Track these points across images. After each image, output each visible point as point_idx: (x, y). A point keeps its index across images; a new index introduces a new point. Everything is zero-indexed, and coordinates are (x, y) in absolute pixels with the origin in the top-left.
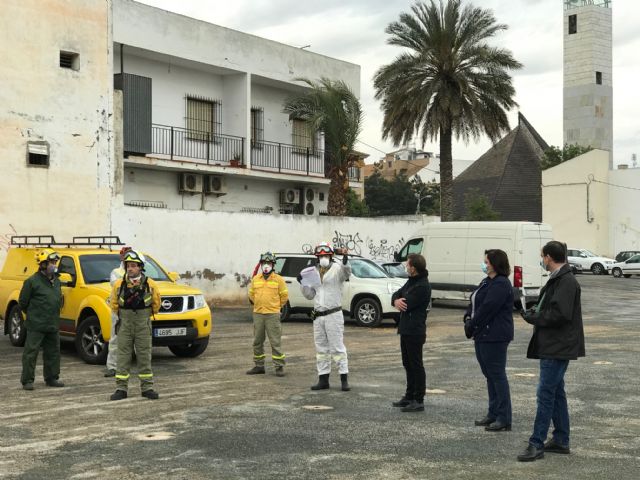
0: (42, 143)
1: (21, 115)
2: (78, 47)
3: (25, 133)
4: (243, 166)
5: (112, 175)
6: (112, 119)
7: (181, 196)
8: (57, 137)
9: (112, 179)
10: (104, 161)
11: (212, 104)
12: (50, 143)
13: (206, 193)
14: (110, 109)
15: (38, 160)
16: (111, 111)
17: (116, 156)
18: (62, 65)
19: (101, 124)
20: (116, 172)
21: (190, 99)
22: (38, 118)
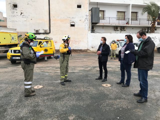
0: (73, 22)
1: (69, 18)
2: (81, 3)
3: (70, 21)
5: (88, 27)
6: (88, 16)
7: (115, 31)
8: (76, 21)
9: (88, 28)
10: (86, 25)
11: (124, 12)
12: (75, 22)
14: (88, 14)
15: (73, 25)
16: (88, 15)
17: (89, 23)
18: (77, 8)
19: (86, 18)
20: (89, 27)
21: (118, 12)
22: (72, 18)
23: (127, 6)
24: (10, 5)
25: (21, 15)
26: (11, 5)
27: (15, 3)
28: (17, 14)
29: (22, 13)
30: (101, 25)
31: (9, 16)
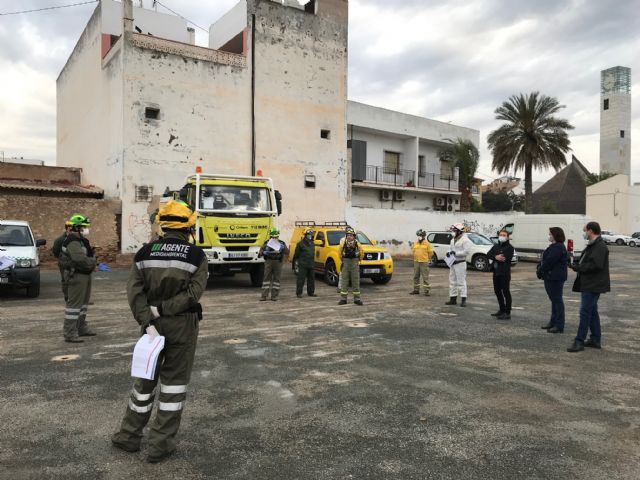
0: (312, 176)
1: (302, 162)
2: (330, 127)
3: (304, 171)
4: (414, 186)
5: (346, 191)
6: (346, 163)
7: (381, 202)
8: (319, 173)
9: (346, 194)
10: (342, 184)
11: (398, 154)
12: (316, 176)
13: (394, 200)
14: (345, 158)
15: (310, 185)
17: (348, 182)
18: (322, 137)
19: (341, 166)
21: (387, 152)
22: (310, 163)
23: (406, 140)
24: (136, 108)
25: (170, 142)
26: (140, 107)
27: (153, 104)
28: (158, 139)
29: (172, 138)
30: (368, 185)
31: (133, 144)
